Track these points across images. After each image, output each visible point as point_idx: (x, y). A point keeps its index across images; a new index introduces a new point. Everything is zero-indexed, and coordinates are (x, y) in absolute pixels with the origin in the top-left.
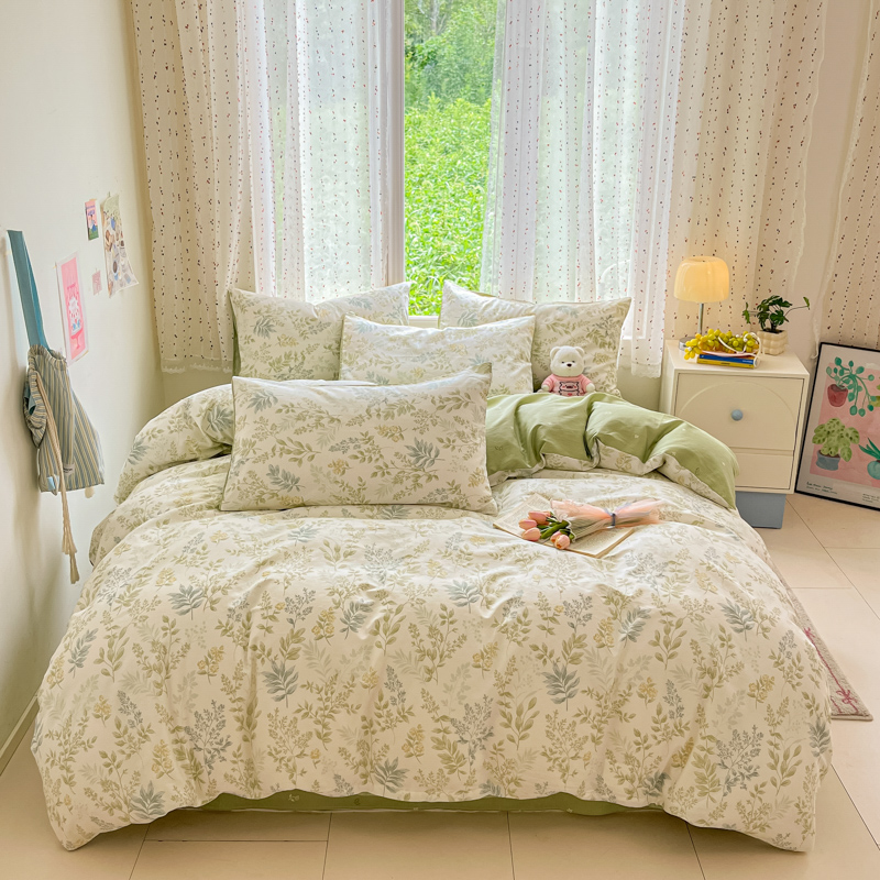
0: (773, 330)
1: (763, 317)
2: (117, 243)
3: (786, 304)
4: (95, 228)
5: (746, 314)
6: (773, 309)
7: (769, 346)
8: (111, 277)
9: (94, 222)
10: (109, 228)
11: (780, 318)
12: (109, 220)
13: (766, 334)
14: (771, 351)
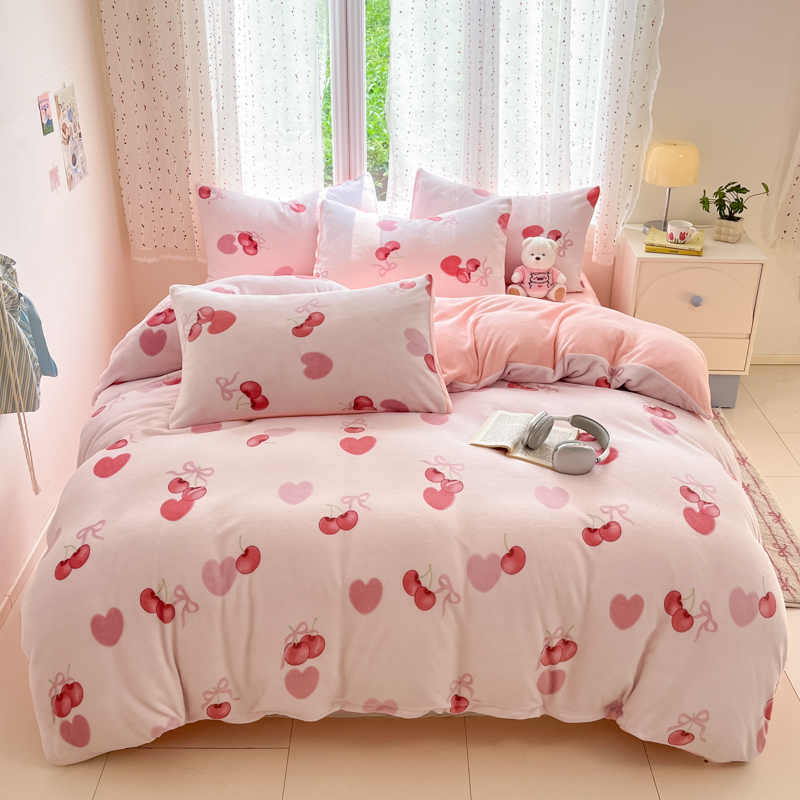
0: (731, 218)
1: (721, 205)
2: (75, 135)
3: (744, 191)
4: (50, 122)
5: (705, 202)
7: (728, 235)
8: (70, 172)
9: (48, 116)
10: (66, 120)
11: (739, 206)
12: (66, 112)
13: (725, 222)
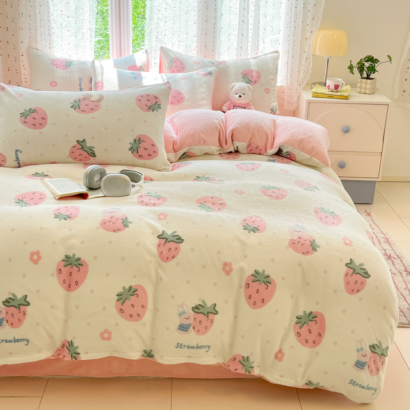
0: (368, 78)
1: (361, 69)
3: (376, 61)
5: (351, 68)
6: (367, 64)
7: (366, 89)
11: (372, 69)
13: (364, 80)
14: (367, 91)
